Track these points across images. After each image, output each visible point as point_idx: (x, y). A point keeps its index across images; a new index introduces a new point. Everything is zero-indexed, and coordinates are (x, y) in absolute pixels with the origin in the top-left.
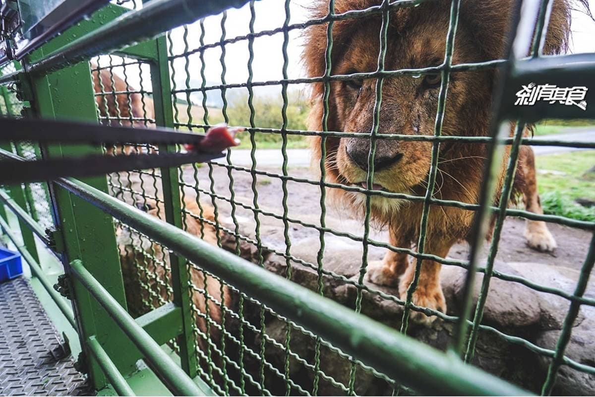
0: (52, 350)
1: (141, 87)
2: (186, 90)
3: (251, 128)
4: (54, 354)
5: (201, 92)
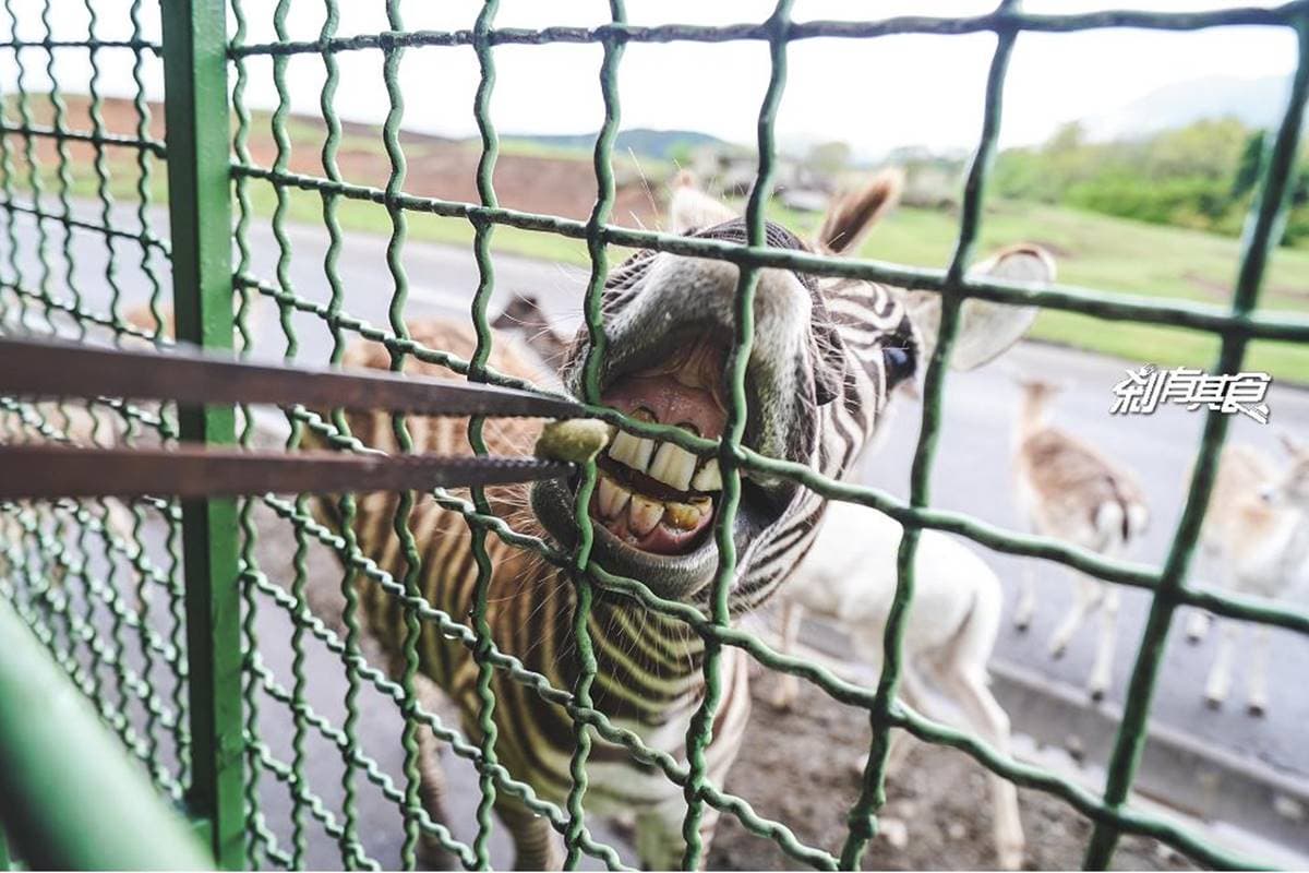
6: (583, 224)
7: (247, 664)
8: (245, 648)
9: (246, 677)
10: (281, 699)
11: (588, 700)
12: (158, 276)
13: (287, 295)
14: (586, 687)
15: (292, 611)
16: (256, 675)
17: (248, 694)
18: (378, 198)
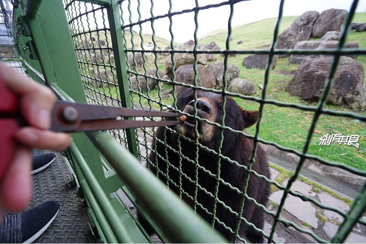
0: (68, 183)
1: (104, 26)
2: (130, 24)
3: (172, 50)
4: (68, 185)
5: (138, 25)
6: (192, 51)
7: (137, 140)
8: (136, 137)
9: (137, 142)
10: (143, 145)
11: (198, 142)
12: (114, 73)
13: (137, 73)
14: (197, 139)
15: (143, 130)
16: (138, 141)
17: (138, 145)
18: (152, 52)
